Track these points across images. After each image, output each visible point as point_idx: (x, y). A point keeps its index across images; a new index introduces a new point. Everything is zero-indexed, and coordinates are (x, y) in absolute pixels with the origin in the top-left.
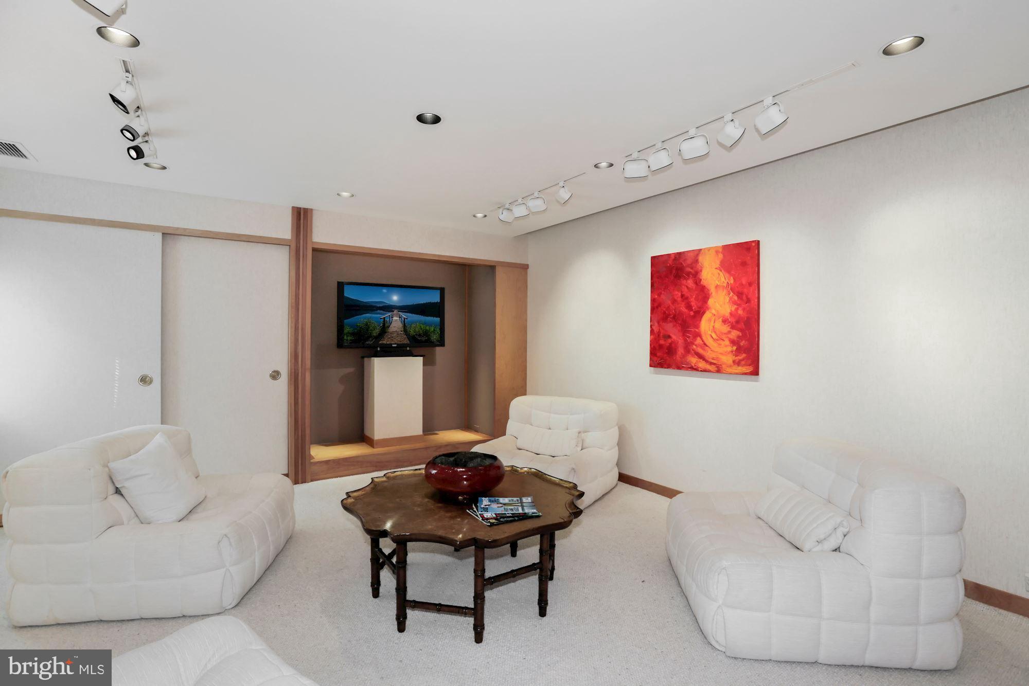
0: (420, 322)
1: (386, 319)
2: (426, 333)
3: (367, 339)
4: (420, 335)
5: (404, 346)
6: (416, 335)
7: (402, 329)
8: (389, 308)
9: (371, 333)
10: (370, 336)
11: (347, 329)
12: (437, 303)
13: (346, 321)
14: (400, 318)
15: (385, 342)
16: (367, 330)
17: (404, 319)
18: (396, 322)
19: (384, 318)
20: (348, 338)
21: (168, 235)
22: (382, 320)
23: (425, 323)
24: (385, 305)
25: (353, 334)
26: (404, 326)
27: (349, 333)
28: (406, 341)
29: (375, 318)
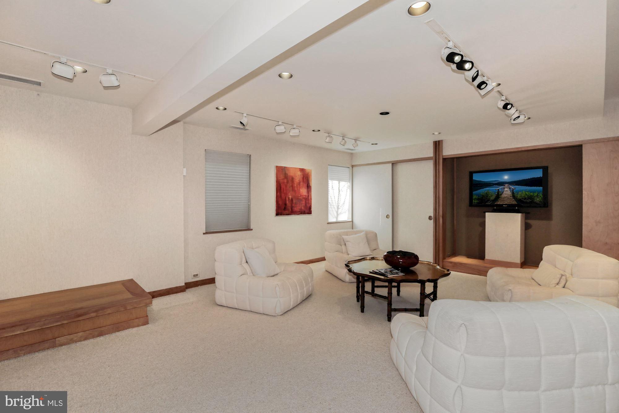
0: (526, 191)
1: (499, 190)
2: (531, 197)
3: (487, 202)
4: (525, 199)
5: (513, 206)
6: (522, 198)
7: (512, 195)
8: (502, 184)
9: (489, 199)
10: (489, 200)
11: (474, 197)
12: (540, 177)
13: (474, 192)
14: (510, 189)
15: (498, 203)
16: (487, 197)
17: (513, 189)
18: (507, 192)
19: (498, 190)
20: (475, 202)
21: (394, 164)
22: (497, 191)
23: (531, 192)
24: (498, 182)
25: (478, 199)
26: (513, 193)
27: (475, 198)
28: (514, 202)
29: (492, 190)
